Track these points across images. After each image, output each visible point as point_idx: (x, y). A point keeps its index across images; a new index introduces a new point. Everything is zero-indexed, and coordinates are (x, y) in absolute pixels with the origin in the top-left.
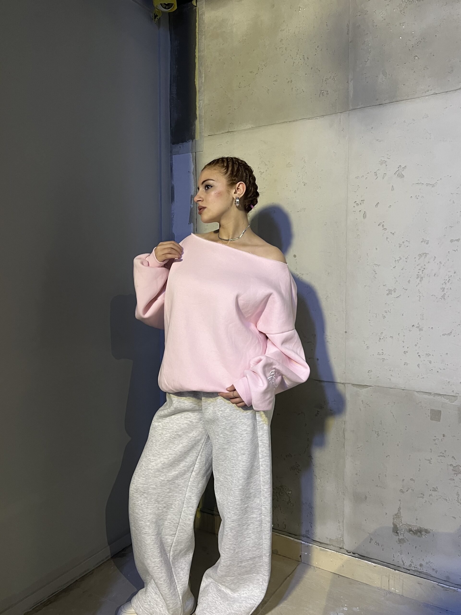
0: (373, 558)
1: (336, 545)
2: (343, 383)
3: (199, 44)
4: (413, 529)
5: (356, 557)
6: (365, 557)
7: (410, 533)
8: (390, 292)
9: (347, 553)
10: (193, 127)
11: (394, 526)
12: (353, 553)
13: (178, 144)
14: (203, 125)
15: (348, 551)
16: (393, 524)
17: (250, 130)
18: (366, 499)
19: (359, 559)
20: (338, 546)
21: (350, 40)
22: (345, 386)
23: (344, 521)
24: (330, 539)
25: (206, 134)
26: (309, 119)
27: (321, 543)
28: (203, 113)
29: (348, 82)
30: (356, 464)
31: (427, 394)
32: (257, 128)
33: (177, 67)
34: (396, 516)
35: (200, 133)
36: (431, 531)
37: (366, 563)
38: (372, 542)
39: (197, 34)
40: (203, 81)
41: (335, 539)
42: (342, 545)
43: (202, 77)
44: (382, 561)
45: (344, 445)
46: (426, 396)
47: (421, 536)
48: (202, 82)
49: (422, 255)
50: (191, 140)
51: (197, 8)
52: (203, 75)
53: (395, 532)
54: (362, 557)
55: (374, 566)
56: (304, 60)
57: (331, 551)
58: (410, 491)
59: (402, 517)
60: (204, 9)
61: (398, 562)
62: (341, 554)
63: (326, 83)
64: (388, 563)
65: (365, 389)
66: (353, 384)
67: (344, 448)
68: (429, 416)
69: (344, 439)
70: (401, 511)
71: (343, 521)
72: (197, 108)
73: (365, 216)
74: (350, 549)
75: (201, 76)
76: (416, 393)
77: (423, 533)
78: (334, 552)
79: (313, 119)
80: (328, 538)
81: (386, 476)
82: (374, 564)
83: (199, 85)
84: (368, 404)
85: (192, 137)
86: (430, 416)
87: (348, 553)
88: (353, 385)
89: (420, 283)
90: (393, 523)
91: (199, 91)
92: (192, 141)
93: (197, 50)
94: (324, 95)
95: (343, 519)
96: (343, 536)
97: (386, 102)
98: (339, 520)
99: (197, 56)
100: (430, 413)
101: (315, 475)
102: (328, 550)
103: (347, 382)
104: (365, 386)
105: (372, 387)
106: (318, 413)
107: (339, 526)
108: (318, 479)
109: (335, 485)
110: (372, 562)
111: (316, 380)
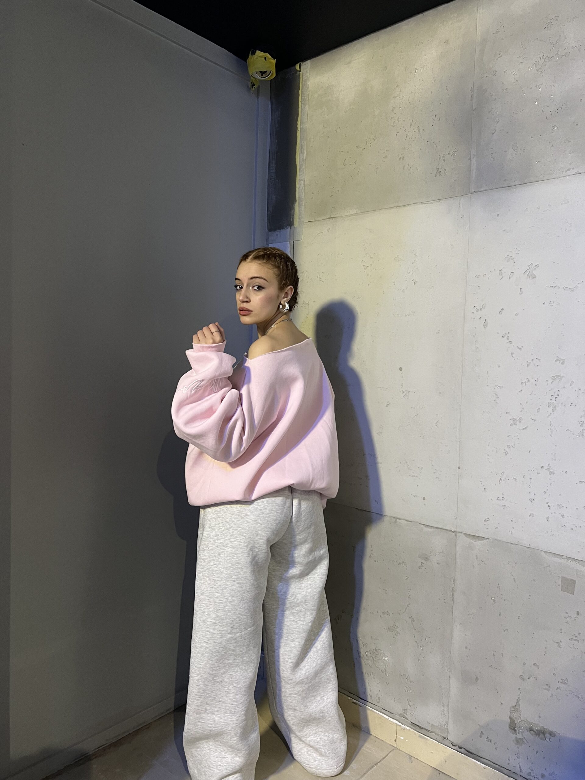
0: (484, 757)
1: (439, 734)
2: (453, 532)
3: (301, 115)
4: (534, 728)
5: (462, 753)
6: (473, 754)
7: (530, 733)
8: (514, 422)
9: (451, 746)
10: (292, 212)
11: (510, 720)
12: (459, 747)
13: (275, 231)
14: (303, 209)
15: (453, 743)
16: (510, 718)
17: (354, 216)
18: (477, 682)
19: (466, 756)
20: (442, 735)
21: (474, 108)
22: (456, 535)
23: (450, 705)
24: (432, 724)
25: (305, 220)
26: (423, 203)
27: (420, 727)
28: (303, 195)
29: (470, 159)
30: (466, 635)
31: (558, 556)
32: (362, 214)
33: (277, 141)
34: (514, 709)
35: (299, 218)
36: (557, 735)
37: (474, 762)
38: (483, 736)
39: (300, 103)
40: (305, 158)
41: (437, 725)
42: (446, 734)
43: (304, 153)
44: (495, 762)
45: (452, 608)
46: (557, 559)
47: (544, 739)
48: (303, 158)
49: (555, 377)
50: (289, 227)
51: (301, 73)
52: (305, 151)
53: (511, 728)
54: (470, 753)
55: (484, 768)
56: (419, 132)
57: (431, 740)
58: (532, 679)
59: (521, 712)
60: (308, 74)
61: (514, 767)
62: (444, 746)
63: (444, 160)
64: (501, 767)
65: (479, 542)
67: (453, 612)
68: (559, 585)
69: (453, 601)
70: (520, 703)
71: (448, 705)
72: (297, 189)
73: (485, 325)
74: (455, 742)
75: (302, 152)
76: (543, 554)
77: (547, 735)
78: (436, 741)
79: (428, 203)
80: (429, 723)
81: (503, 656)
82: (483, 765)
83: (300, 162)
84: (483, 560)
85: (290, 224)
86: (561, 585)
87: (453, 745)
88: (466, 535)
89: (552, 413)
90: (510, 716)
91: (299, 169)
92: (291, 229)
93: (299, 122)
94: (441, 174)
95: (449, 702)
96: (447, 723)
97: (517, 184)
98: (443, 703)
99: (299, 129)
100: (561, 582)
101: (416, 642)
102: (428, 738)
103: (458, 530)
104: (481, 538)
105: (489, 540)
106: (423, 565)
107: (444, 710)
108: (419, 647)
109: (440, 658)
110: (481, 763)
111: (422, 524)
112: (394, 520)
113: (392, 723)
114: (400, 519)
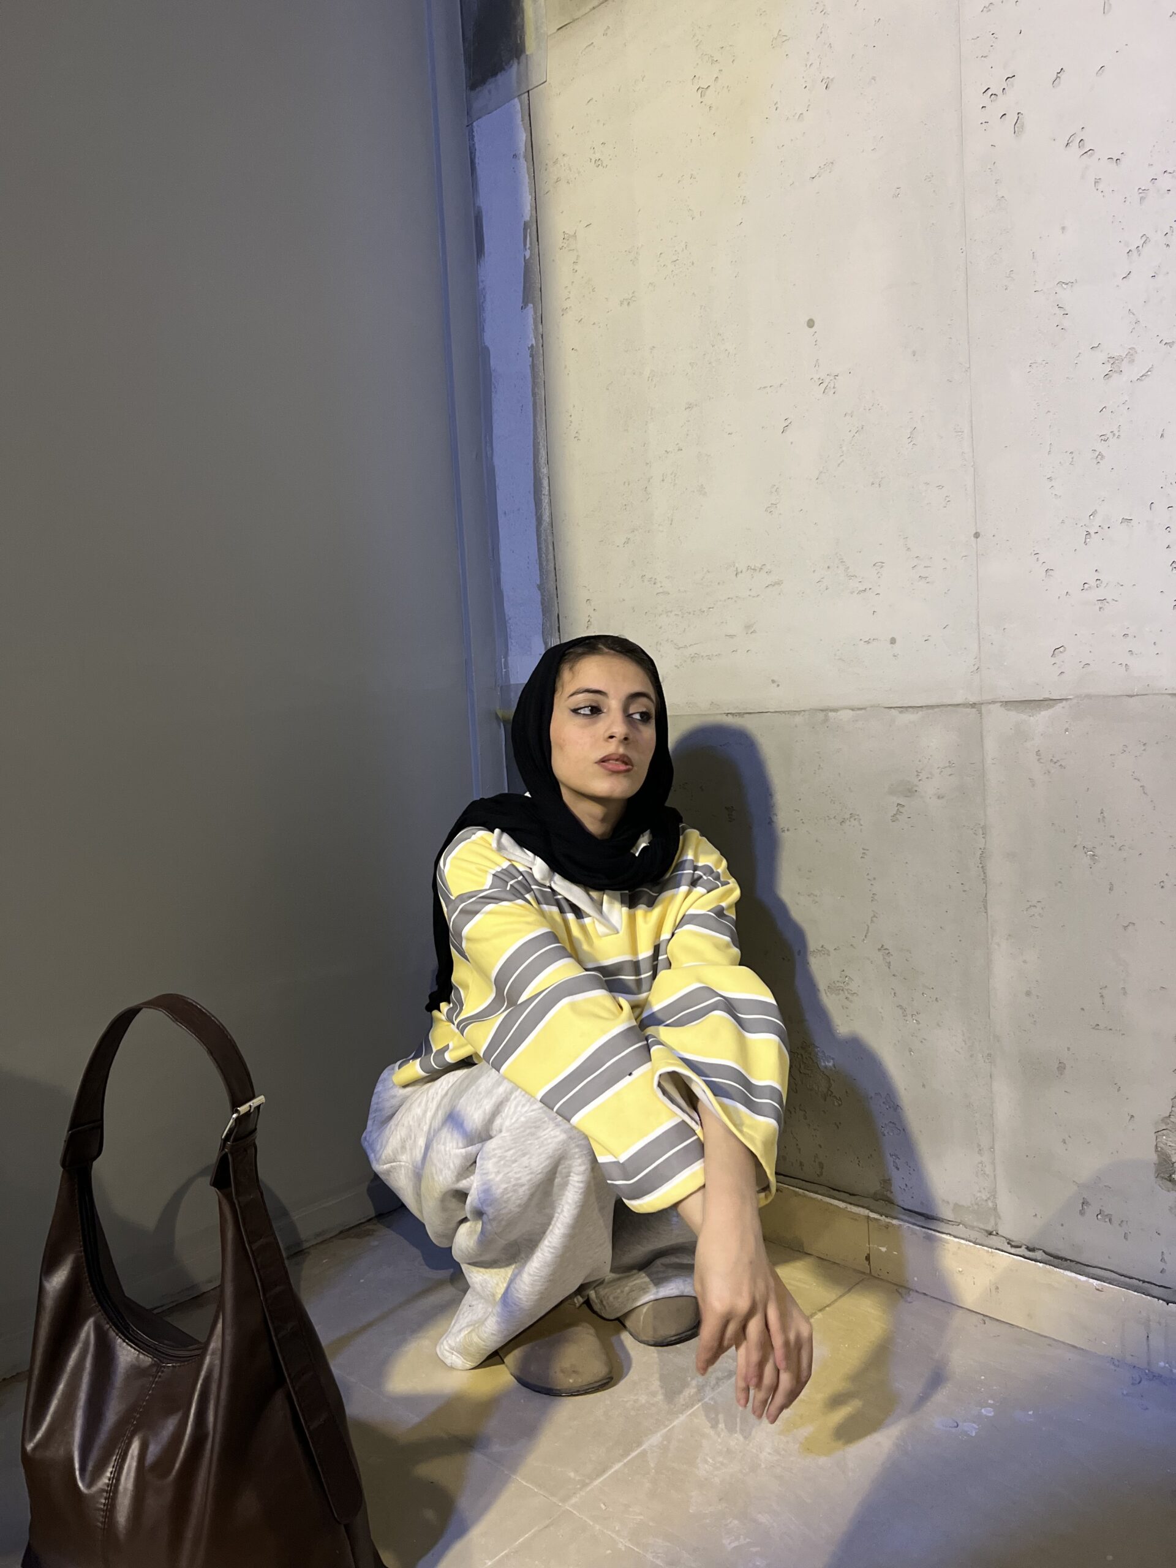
0: (1095, 1264)
1: (975, 1224)
2: (973, 705)
5: (1036, 1261)
6: (1066, 1260)
8: (1114, 365)
9: (1008, 1249)
10: (519, 19)
11: (1158, 1156)
12: (1028, 1249)
13: (484, 84)
15: (1013, 1241)
16: (1156, 1151)
18: (1061, 1074)
19: (1048, 1267)
20: (982, 1226)
22: (980, 713)
23: (996, 1147)
24: (956, 1205)
25: (550, 28)
27: (927, 1217)
30: (1024, 962)
34: (1167, 1126)
37: (1071, 1280)
38: (1088, 1212)
41: (969, 1204)
42: (992, 1222)
44: (1124, 1273)
45: (985, 901)
50: (516, 61)
53: (1163, 1178)
54: (1057, 1260)
55: (1098, 1290)
57: (956, 1240)
62: (990, 1250)
64: (1144, 1282)
65: (1043, 713)
66: (1006, 702)
67: (986, 912)
69: (985, 883)
71: (993, 1147)
73: (1018, 130)
74: (1016, 1238)
78: (967, 1243)
80: (948, 1203)
81: (1125, 993)
82: (1095, 1282)
84: (1055, 760)
85: (517, 51)
87: (1012, 1246)
88: (1007, 704)
90: (1156, 1147)
92: (519, 63)
95: (993, 1141)
96: (993, 1194)
98: (979, 1145)
101: (900, 1006)
102: (948, 1237)
103: (988, 697)
104: (1046, 703)
105: (1069, 702)
106: (901, 810)
107: (981, 1163)
108: (909, 1017)
109: (963, 1035)
110: (1089, 1277)
111: (891, 708)
112: (821, 715)
113: (855, 1217)
114: (835, 710)
